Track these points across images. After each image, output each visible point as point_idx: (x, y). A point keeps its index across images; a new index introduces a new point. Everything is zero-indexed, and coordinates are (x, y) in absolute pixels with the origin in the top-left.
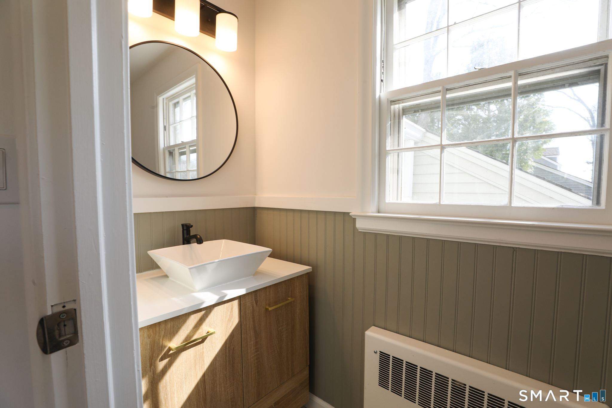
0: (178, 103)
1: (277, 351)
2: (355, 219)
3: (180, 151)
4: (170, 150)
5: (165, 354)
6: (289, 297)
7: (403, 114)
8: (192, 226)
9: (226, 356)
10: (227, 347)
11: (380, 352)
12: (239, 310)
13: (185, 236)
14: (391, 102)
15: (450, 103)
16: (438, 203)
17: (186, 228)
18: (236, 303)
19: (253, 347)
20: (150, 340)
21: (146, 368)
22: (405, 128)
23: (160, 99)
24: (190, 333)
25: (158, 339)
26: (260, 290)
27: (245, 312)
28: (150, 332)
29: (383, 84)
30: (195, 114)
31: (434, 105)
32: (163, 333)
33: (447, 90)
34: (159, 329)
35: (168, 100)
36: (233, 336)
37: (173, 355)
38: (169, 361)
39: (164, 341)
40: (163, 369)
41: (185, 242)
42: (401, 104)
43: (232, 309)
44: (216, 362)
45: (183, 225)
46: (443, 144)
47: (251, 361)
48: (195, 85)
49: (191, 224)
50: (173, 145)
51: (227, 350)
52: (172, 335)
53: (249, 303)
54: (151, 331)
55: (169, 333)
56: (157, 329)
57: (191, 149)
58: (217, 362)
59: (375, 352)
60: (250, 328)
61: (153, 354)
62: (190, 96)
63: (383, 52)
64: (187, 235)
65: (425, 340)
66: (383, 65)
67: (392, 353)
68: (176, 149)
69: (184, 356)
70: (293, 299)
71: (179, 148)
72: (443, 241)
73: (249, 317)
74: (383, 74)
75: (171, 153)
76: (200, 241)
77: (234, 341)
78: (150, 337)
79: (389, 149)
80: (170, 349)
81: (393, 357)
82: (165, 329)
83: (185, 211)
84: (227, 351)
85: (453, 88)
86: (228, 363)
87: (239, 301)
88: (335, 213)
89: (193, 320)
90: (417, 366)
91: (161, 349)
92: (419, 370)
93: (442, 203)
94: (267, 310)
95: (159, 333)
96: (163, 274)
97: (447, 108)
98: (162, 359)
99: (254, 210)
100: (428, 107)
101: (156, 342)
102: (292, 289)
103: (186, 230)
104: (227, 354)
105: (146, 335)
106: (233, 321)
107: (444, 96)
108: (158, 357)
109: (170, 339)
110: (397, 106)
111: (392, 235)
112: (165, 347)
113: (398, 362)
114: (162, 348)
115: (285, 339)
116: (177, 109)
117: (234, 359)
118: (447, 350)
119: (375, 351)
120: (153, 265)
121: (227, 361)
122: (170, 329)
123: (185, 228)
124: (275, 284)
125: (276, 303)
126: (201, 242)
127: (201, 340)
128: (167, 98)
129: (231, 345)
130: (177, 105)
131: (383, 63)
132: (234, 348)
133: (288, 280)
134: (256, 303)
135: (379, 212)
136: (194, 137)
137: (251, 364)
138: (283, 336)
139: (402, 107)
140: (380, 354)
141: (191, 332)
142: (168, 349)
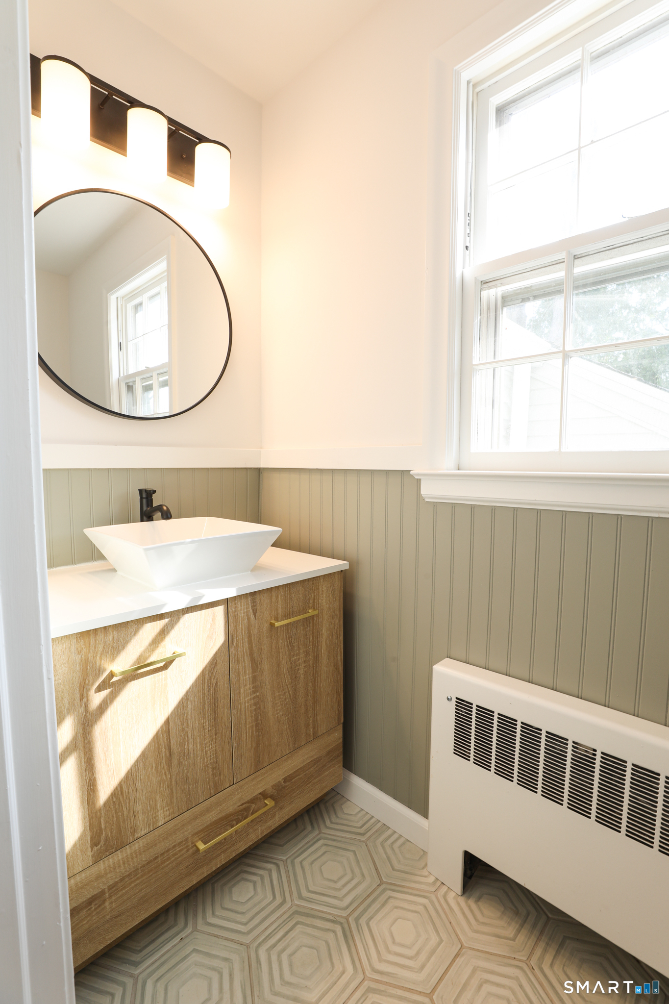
0: (141, 304)
1: (290, 694)
2: (420, 480)
3: (143, 384)
4: (128, 383)
5: (104, 682)
6: (309, 609)
7: (503, 306)
8: (154, 492)
9: (204, 694)
10: (206, 680)
11: (457, 698)
12: (225, 623)
13: (145, 508)
14: (481, 284)
15: (581, 282)
16: (558, 450)
17: (146, 496)
18: (220, 610)
19: (250, 684)
20: (80, 656)
21: (74, 700)
22: (506, 329)
23: (112, 299)
24: (144, 651)
25: (94, 657)
26: (260, 592)
27: (236, 627)
28: (81, 645)
29: (470, 253)
30: (166, 322)
31: (555, 286)
32: (101, 648)
33: (576, 257)
34: (95, 641)
35: (125, 300)
36: (216, 663)
37: (117, 684)
38: (111, 692)
39: (103, 661)
40: (101, 705)
41: (145, 518)
42: (499, 287)
43: (214, 619)
44: (187, 703)
45: (140, 491)
46: (567, 349)
47: (246, 706)
48: (166, 274)
49: (154, 489)
50: (132, 373)
51: (206, 685)
52: (116, 653)
53: (242, 612)
54: (82, 642)
55: (110, 648)
56: (92, 640)
57: (161, 379)
58: (189, 703)
59: (448, 699)
60: (244, 653)
61: (84, 680)
62: (159, 293)
63: (469, 198)
64: (148, 506)
65: (532, 680)
66: (469, 221)
67: (476, 700)
68: (138, 379)
69: (134, 687)
70: (316, 612)
71: (143, 379)
72: (564, 513)
73: (243, 636)
74: (469, 236)
75: (130, 388)
76: (167, 516)
77: (216, 671)
78: (80, 651)
79: (478, 363)
80: (112, 675)
81: (477, 706)
82: (105, 642)
83: (144, 469)
84: (206, 687)
85: (586, 254)
86: (206, 706)
87: (225, 607)
88: (387, 473)
89: (150, 630)
90: (516, 721)
91: (97, 672)
92: (519, 728)
93: (563, 450)
94: (272, 625)
95: (95, 648)
96: (110, 568)
97: (575, 292)
98: (99, 689)
99: (258, 473)
100: (544, 291)
101: (89, 660)
102: (314, 595)
103: (147, 498)
104: (206, 692)
105: (73, 649)
106: (215, 639)
107: (569, 270)
108: (93, 684)
109: (113, 659)
110: (492, 292)
111: (479, 505)
112: (104, 670)
113: (485, 714)
114: (99, 671)
115: (302, 676)
116: (139, 315)
117: (218, 700)
118: (567, 696)
119: (449, 697)
120: (94, 554)
121: (206, 703)
122: (113, 642)
123: (144, 496)
124: (286, 585)
125: (287, 616)
126: (169, 516)
127: (162, 664)
128: (123, 298)
129: (213, 678)
130: (139, 309)
131: (469, 218)
132: (216, 683)
133: (308, 580)
134: (255, 614)
135: (459, 470)
136: (165, 359)
137: (245, 711)
138: (299, 671)
139: (501, 293)
140: (456, 702)
141: (146, 649)
142: (109, 674)
